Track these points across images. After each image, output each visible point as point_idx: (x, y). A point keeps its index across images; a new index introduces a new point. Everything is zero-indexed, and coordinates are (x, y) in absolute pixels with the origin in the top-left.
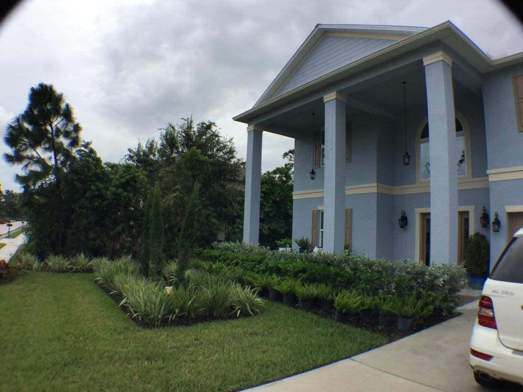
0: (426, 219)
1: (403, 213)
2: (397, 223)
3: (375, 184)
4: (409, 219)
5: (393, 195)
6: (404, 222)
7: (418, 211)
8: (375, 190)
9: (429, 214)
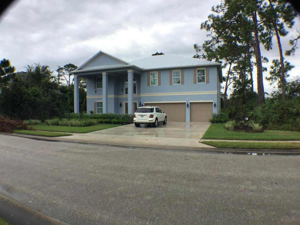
0: (127, 105)
1: (121, 103)
2: (119, 106)
3: (114, 95)
4: (122, 104)
5: (118, 98)
6: (121, 105)
7: (124, 102)
8: (113, 97)
9: (127, 103)
